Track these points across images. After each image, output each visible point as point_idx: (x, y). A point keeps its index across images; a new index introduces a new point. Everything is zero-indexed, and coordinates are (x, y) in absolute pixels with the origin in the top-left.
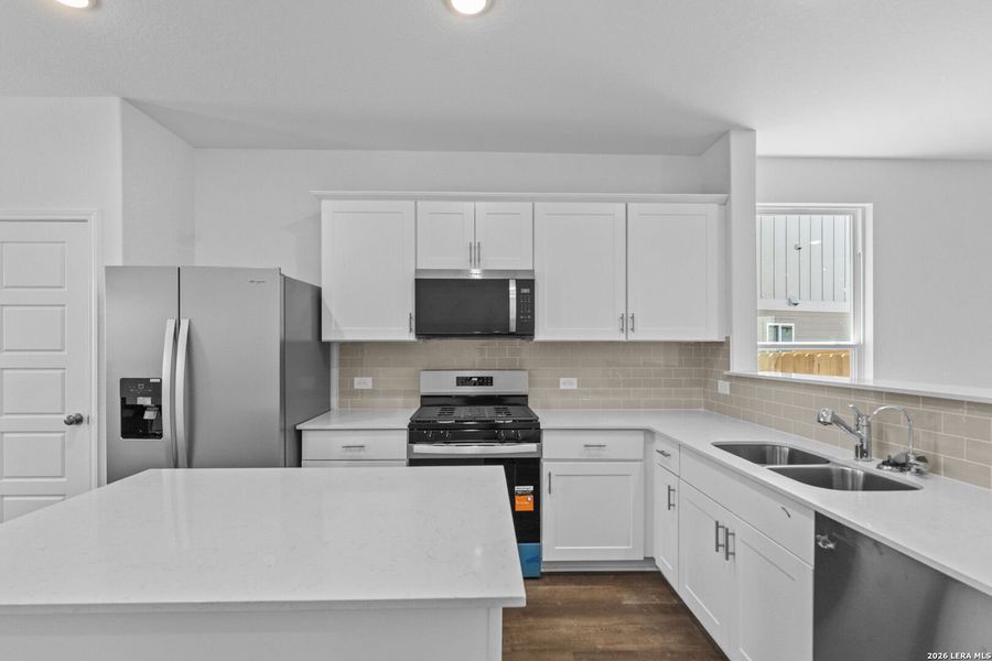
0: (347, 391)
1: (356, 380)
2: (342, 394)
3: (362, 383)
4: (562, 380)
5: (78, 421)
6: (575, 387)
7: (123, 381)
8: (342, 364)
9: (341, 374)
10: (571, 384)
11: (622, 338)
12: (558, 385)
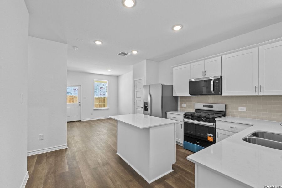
0: (181, 107)
1: (183, 104)
2: (180, 107)
3: (184, 105)
4: (239, 108)
5: (142, 108)
6: (245, 110)
7: (145, 102)
8: (180, 101)
9: (180, 103)
10: (243, 109)
11: (256, 94)
12: (238, 109)
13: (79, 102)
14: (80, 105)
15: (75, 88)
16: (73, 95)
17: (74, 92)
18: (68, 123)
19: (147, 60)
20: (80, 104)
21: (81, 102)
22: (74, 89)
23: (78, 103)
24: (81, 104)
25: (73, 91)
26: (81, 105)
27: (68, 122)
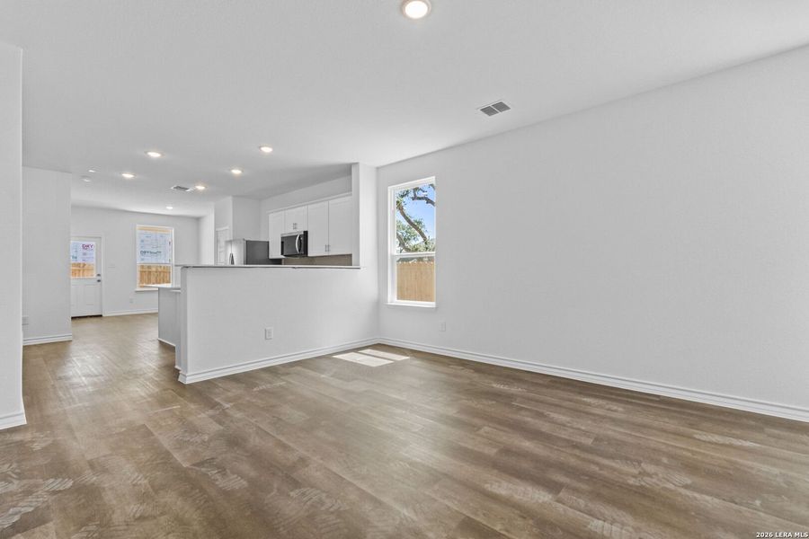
13: (99, 275)
14: (99, 281)
15: (86, 243)
16: (80, 261)
17: (85, 254)
18: (75, 321)
19: (234, 196)
20: (99, 278)
21: (102, 273)
22: (86, 247)
23: (95, 276)
24: (102, 278)
25: (81, 251)
26: (103, 282)
27: (72, 318)
